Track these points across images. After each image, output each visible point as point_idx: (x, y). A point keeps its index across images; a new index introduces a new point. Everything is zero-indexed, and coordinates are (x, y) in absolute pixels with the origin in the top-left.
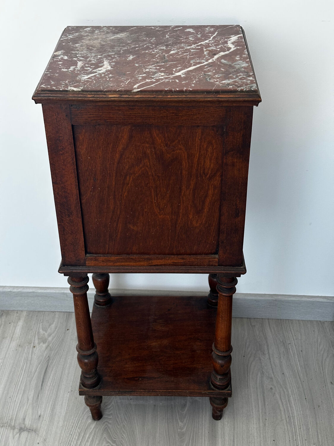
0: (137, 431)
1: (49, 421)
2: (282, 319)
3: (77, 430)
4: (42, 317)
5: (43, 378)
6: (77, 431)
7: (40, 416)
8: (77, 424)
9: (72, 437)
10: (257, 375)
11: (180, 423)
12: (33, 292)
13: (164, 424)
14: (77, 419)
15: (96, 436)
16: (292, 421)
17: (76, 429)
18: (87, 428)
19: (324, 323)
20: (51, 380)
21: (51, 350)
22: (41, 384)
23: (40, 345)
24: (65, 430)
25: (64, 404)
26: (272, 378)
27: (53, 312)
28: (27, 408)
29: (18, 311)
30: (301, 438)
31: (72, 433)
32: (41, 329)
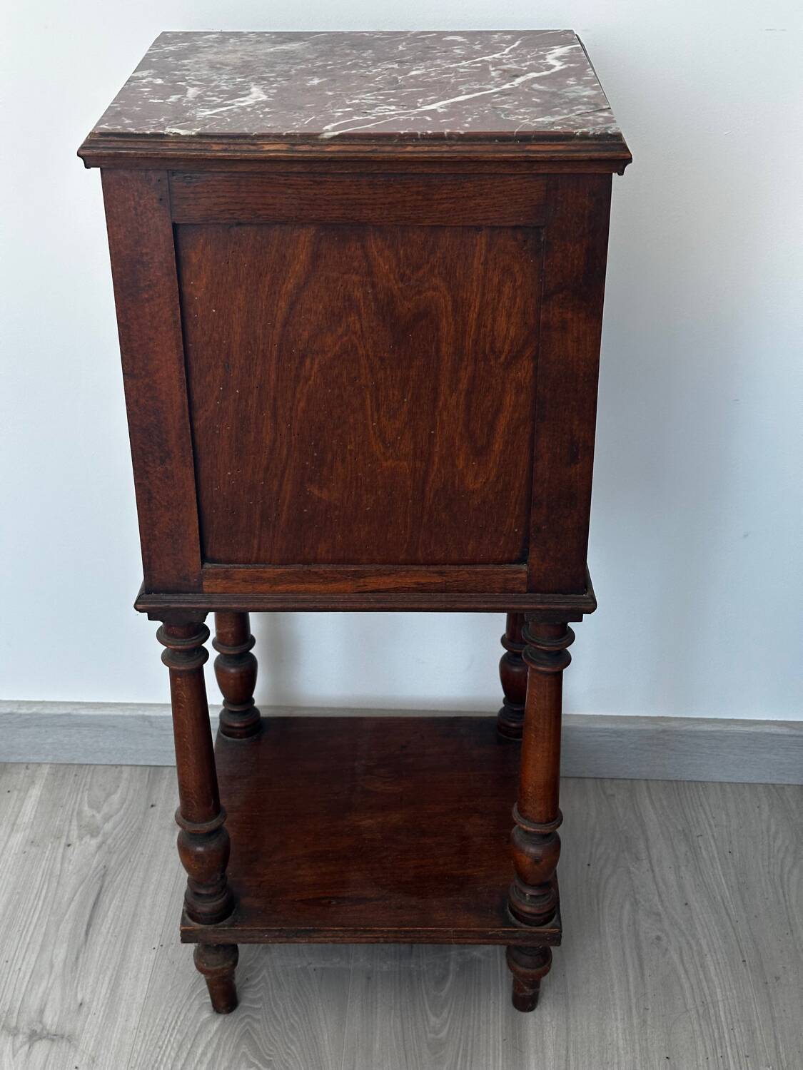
0: (326, 1038)
1: (103, 1016)
2: (680, 781)
3: (174, 1036)
4: (89, 777)
5: (91, 917)
6: (175, 1039)
7: (81, 1004)
8: (174, 1022)
9: (162, 1053)
10: (622, 907)
11: (433, 1019)
12: (69, 715)
13: (392, 1021)
14: (173, 1011)
15: (221, 1051)
16: (712, 1012)
17: (171, 1035)
18: (198, 1032)
19: (783, 788)
20: (110, 922)
21: (110, 853)
22: (84, 930)
23: (84, 840)
24: (145, 1035)
25: (141, 976)
26: (658, 914)
27: (116, 766)
28: (50, 985)
29: (29, 763)
30: (735, 1050)
31: (160, 1043)
32: (86, 805)
